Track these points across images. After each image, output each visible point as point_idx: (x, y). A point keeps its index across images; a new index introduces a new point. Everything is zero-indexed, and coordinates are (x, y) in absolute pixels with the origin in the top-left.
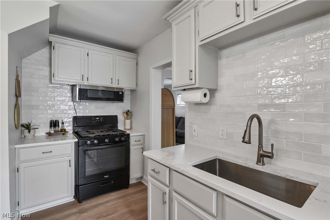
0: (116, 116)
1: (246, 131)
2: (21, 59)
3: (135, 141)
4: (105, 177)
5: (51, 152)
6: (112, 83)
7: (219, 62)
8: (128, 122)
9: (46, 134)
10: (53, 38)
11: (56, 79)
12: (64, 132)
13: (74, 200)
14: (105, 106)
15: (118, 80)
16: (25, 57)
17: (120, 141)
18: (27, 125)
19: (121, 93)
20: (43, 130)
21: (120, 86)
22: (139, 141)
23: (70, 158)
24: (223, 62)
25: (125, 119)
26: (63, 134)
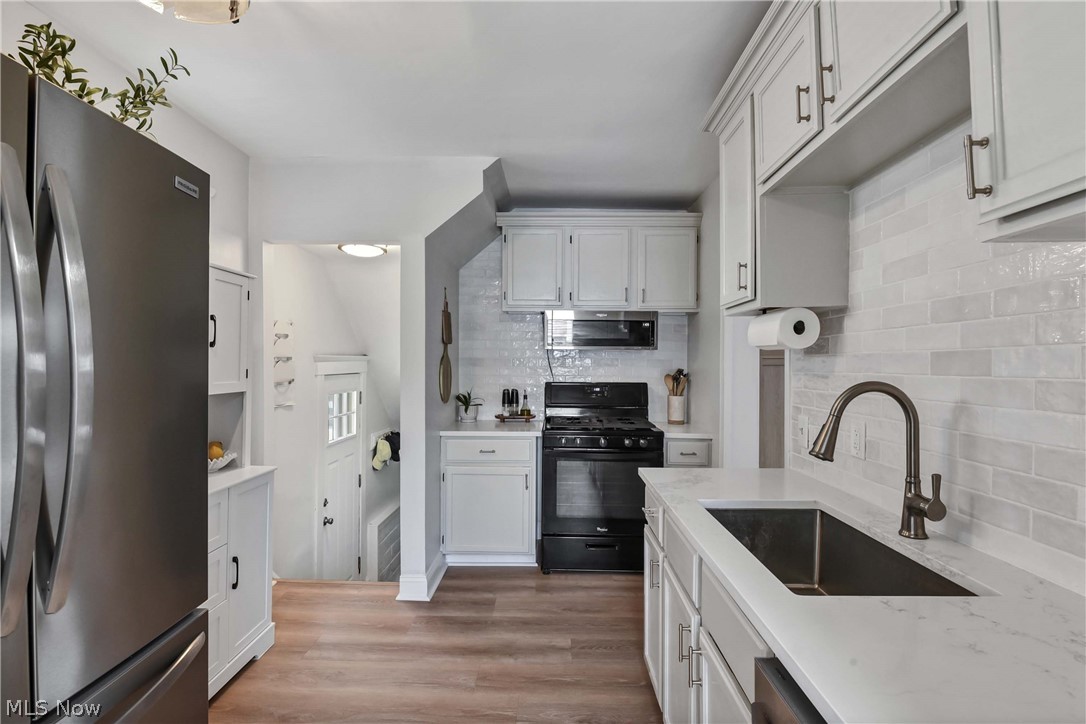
0: (644, 386)
1: (824, 426)
2: (458, 270)
3: (682, 454)
4: (599, 529)
5: (493, 452)
6: (626, 300)
7: (851, 222)
8: (677, 401)
9: (496, 417)
10: (503, 219)
11: (510, 302)
12: (527, 415)
13: (536, 565)
14: (617, 360)
15: (643, 290)
16: (462, 265)
17: (636, 448)
18: (464, 397)
19: (647, 325)
20: (491, 409)
21: (649, 306)
22: (694, 454)
23: (526, 471)
24: (860, 224)
25: (670, 395)
26: (527, 421)
